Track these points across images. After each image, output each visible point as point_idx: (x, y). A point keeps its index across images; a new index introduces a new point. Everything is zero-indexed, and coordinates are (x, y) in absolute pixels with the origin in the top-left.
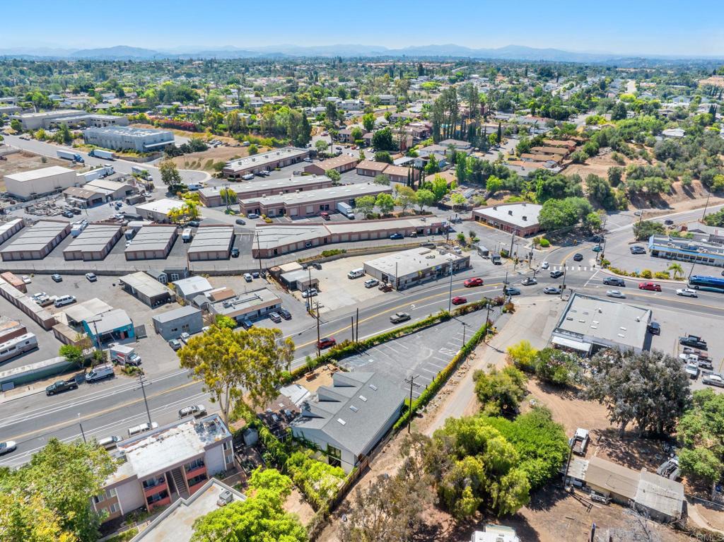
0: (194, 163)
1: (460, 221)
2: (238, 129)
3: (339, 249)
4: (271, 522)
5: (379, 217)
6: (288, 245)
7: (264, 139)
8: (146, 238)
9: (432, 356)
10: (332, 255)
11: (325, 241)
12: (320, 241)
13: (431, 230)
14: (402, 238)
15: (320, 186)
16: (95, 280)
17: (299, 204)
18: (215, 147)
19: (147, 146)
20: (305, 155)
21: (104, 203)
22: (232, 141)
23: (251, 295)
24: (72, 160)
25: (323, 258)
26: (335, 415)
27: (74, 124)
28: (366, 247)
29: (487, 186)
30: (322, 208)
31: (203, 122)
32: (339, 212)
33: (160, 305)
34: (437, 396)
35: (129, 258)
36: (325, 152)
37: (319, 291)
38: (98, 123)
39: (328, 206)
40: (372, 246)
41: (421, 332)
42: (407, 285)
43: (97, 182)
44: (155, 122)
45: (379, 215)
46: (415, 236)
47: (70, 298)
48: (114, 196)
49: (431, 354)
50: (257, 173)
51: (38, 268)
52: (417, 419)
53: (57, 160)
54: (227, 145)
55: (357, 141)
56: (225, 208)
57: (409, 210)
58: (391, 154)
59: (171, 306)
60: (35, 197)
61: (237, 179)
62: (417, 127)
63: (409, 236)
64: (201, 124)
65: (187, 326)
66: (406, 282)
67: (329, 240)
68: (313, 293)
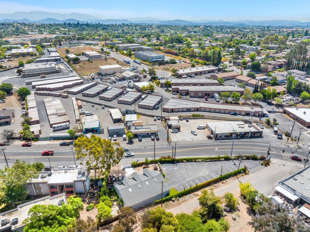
0: (168, 68)
1: (274, 112)
2: (193, 56)
3: (201, 115)
4: (61, 218)
5: (231, 103)
6: (179, 109)
7: (201, 61)
8: (128, 96)
9: (206, 175)
10: (196, 116)
11: (197, 110)
12: (194, 109)
13: (254, 114)
14: (237, 115)
15: (213, 84)
16: (104, 109)
17: (195, 91)
18: (180, 63)
19: (153, 60)
20: (216, 70)
21: (126, 80)
22: (188, 61)
23: (148, 127)
24: (126, 63)
25: (192, 117)
26: (129, 186)
27: (135, 49)
28: (215, 116)
29: (301, 97)
30: (206, 95)
31: (181, 52)
32: (214, 98)
33: (117, 122)
34: (190, 195)
35: (119, 102)
36: (226, 69)
37: (180, 131)
38: (143, 49)
39: (209, 94)
40: (218, 116)
41: (210, 162)
42: (221, 138)
43: (128, 72)
44: (163, 51)
45: (232, 102)
46: (244, 115)
47: (91, 113)
48: (130, 78)
49: (206, 174)
50: (189, 75)
51: (90, 101)
52: (171, 202)
53: (122, 62)
54: (185, 62)
55: (243, 66)
56: (166, 89)
57: (249, 102)
58: (256, 74)
59: (120, 124)
60: (106, 75)
61: (179, 77)
62: (278, 61)
63: (241, 115)
64: (179, 53)
65: (118, 133)
66: (221, 137)
67: (199, 110)
68: (176, 132)
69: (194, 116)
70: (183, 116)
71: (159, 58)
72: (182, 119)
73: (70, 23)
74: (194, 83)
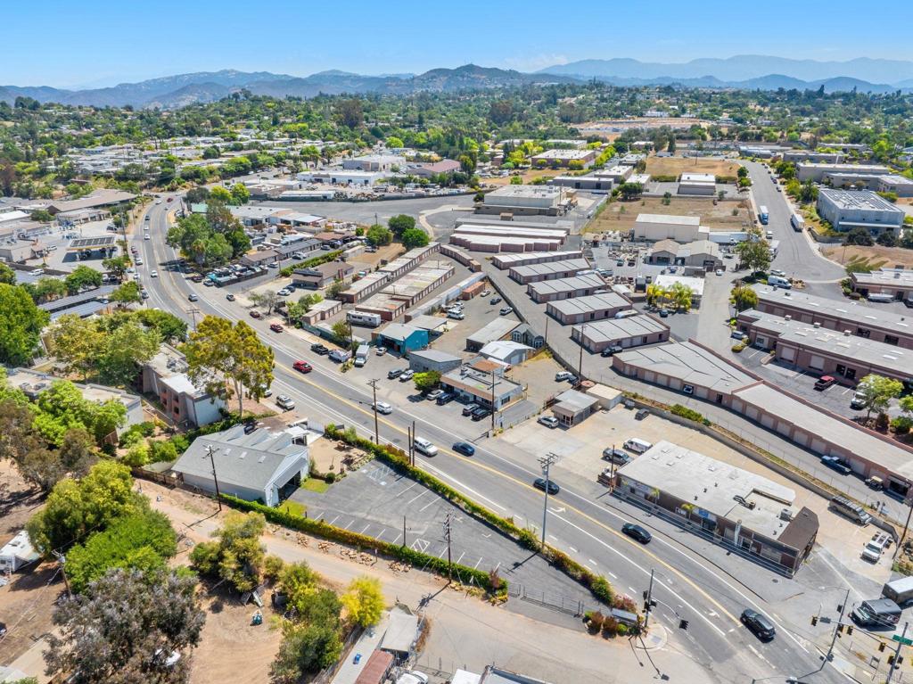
0: (864, 259)
3: (704, 416)
6: (656, 374)
10: (683, 416)
11: (720, 400)
12: (708, 395)
17: (799, 345)
19: (842, 224)
25: (667, 412)
27: (848, 183)
30: (840, 368)
33: (472, 351)
34: (290, 531)
37: (565, 428)
39: (854, 371)
42: (632, 496)
48: (687, 261)
51: (503, 289)
61: (853, 294)
63: (863, 481)
66: (633, 490)
67: (725, 401)
68: (548, 423)
69: (677, 410)
70: (642, 398)
71: (873, 218)
72: (633, 404)
73: (795, 90)
74: (858, 323)
